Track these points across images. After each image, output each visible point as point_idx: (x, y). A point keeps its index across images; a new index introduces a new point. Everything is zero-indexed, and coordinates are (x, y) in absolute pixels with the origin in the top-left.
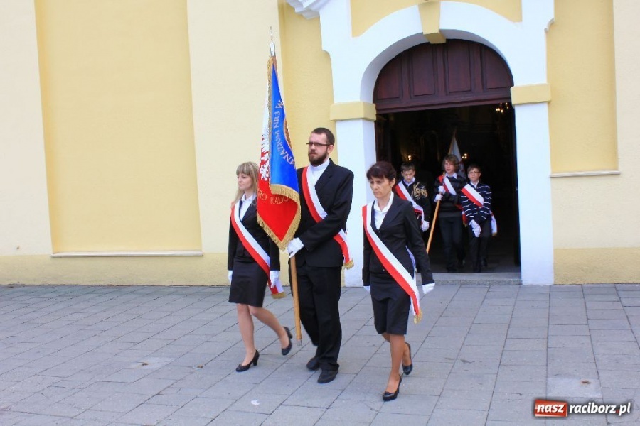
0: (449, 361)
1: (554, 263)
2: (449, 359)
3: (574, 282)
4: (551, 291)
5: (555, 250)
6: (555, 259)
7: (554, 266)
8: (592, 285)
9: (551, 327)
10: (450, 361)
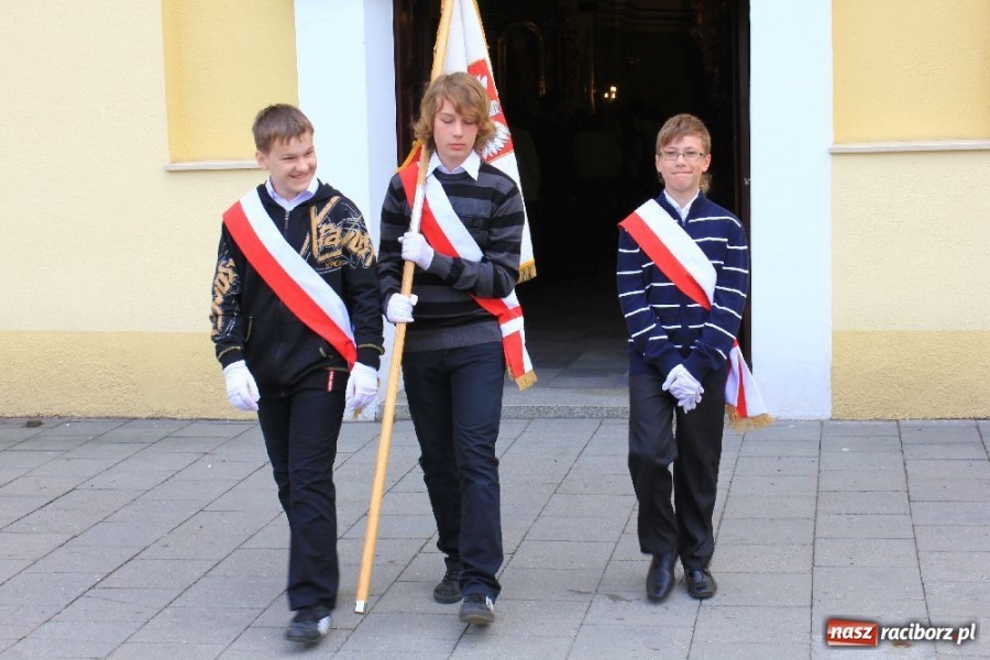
0: (577, 597)
1: (833, 368)
2: (579, 592)
3: (879, 414)
4: (823, 434)
5: (837, 337)
6: (835, 355)
7: (833, 375)
8: (921, 423)
9: (822, 518)
10: (581, 597)
